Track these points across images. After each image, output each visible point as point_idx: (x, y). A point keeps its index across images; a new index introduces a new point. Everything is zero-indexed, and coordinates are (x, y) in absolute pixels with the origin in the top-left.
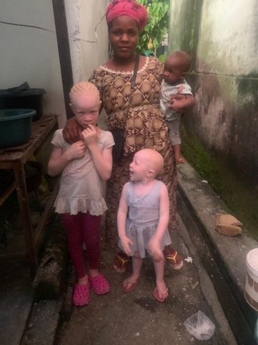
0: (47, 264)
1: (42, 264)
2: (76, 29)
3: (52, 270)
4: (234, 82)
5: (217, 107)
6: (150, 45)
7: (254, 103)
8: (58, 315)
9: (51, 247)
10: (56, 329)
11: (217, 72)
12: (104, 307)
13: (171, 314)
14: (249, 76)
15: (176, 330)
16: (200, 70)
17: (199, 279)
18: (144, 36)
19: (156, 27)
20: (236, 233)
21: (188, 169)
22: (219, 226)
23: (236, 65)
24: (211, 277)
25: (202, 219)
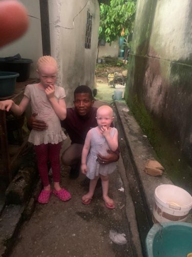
0: (18, 180)
1: (14, 180)
2: (58, 18)
3: (20, 185)
4: (169, 65)
5: (158, 83)
6: (122, 33)
7: (179, 82)
8: (20, 215)
9: (22, 170)
10: (17, 224)
11: (160, 57)
12: (55, 215)
13: (100, 225)
14: (179, 61)
15: (101, 236)
16: (150, 54)
17: (125, 203)
18: (119, 26)
19: (128, 20)
20: (158, 174)
21: (135, 126)
22: (146, 168)
23: (172, 53)
24: (134, 203)
25: (136, 162)
